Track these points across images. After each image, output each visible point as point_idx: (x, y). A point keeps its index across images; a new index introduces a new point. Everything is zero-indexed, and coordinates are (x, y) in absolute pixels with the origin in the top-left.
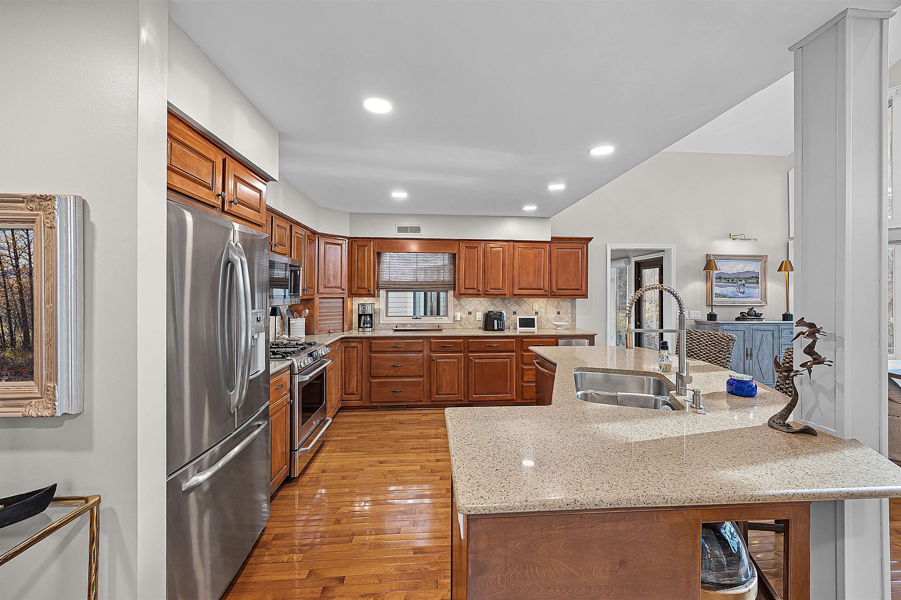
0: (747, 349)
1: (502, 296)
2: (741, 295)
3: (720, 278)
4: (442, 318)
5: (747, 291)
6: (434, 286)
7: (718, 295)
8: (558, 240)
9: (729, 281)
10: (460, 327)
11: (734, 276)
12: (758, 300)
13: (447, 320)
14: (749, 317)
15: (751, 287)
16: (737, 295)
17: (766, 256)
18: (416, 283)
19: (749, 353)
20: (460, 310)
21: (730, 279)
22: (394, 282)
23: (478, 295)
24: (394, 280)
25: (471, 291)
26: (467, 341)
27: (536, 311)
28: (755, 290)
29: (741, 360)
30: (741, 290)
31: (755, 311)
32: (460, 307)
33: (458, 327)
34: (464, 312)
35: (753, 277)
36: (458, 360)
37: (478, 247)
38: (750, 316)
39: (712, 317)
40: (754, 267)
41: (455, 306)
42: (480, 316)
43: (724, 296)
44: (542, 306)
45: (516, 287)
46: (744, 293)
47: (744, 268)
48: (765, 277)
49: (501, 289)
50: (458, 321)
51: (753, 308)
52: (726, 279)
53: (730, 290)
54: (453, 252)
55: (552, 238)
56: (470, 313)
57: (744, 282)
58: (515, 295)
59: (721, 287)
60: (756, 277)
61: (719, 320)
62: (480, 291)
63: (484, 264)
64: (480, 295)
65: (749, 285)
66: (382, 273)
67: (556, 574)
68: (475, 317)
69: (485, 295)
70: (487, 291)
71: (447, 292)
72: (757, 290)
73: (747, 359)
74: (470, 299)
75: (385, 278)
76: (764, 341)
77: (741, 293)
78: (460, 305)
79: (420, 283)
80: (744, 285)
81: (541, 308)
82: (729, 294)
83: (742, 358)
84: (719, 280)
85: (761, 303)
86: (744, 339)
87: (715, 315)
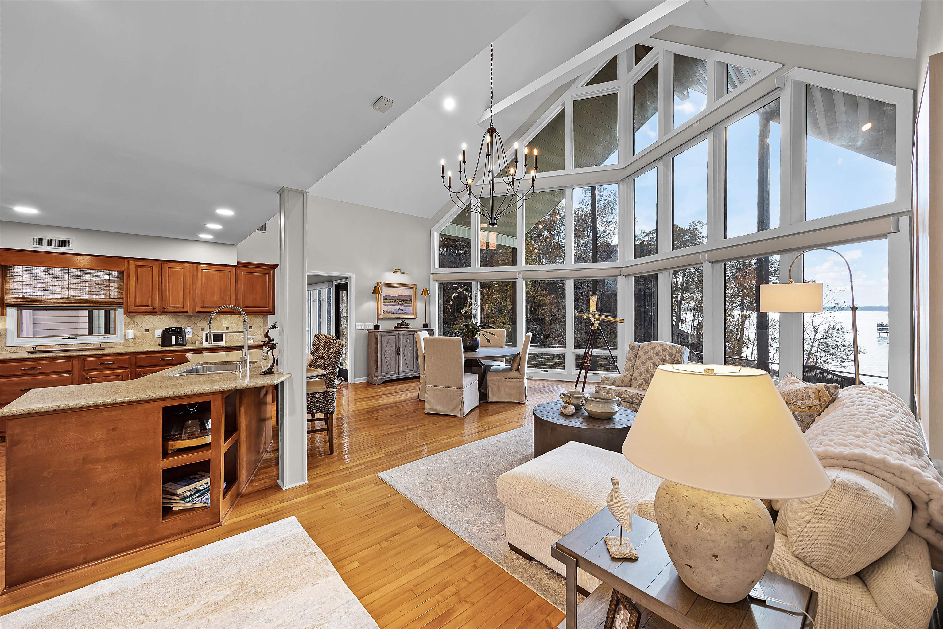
0: (397, 348)
1: (184, 313)
2: (400, 311)
3: (386, 299)
4: (108, 337)
5: (404, 308)
6: (95, 304)
7: (385, 312)
8: (244, 264)
9: (392, 301)
10: (133, 345)
11: (396, 298)
12: (412, 314)
13: (115, 339)
14: (401, 326)
15: (407, 306)
16: (398, 311)
17: (416, 285)
18: (68, 301)
19: (398, 351)
20: (133, 328)
21: (393, 300)
22: (31, 298)
23: (153, 312)
24: (32, 296)
25: (144, 309)
26: (135, 357)
27: (227, 327)
28: (410, 308)
29: (393, 356)
30: (401, 308)
31: (405, 322)
32: (133, 324)
33: (130, 345)
34: (138, 330)
35: (408, 299)
36: (122, 376)
37: (152, 266)
38: (403, 326)
39: (377, 327)
40: (409, 292)
41: (126, 325)
42: (159, 333)
43: (390, 312)
44: (233, 322)
45: (199, 305)
46: (402, 310)
47: (402, 292)
48: (416, 299)
49: (182, 307)
50: (130, 339)
51: (404, 320)
52: (390, 300)
53: (393, 308)
54: (119, 269)
55: (238, 263)
56: (147, 331)
57: (402, 302)
58: (198, 312)
59: (387, 305)
60: (411, 299)
61: (382, 329)
62: (155, 308)
63: (161, 283)
64: (156, 312)
65: (406, 304)
66: (10, 288)
67: (70, 439)
68: (154, 335)
69: (162, 312)
70: (165, 309)
71: (115, 310)
72: (411, 308)
73: (397, 355)
74: (145, 316)
75: (16, 294)
76: (408, 343)
77: (400, 310)
78: (134, 323)
79: (73, 301)
80: (402, 304)
81: (233, 323)
82: (393, 311)
83: (394, 355)
84: (386, 301)
85: (413, 316)
86: (395, 341)
87: (379, 326)
